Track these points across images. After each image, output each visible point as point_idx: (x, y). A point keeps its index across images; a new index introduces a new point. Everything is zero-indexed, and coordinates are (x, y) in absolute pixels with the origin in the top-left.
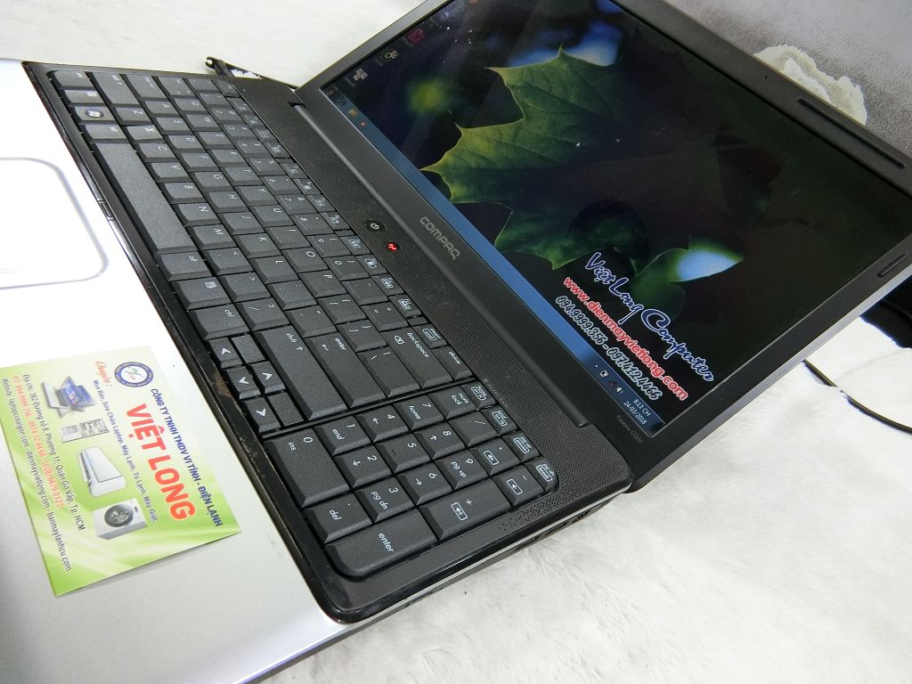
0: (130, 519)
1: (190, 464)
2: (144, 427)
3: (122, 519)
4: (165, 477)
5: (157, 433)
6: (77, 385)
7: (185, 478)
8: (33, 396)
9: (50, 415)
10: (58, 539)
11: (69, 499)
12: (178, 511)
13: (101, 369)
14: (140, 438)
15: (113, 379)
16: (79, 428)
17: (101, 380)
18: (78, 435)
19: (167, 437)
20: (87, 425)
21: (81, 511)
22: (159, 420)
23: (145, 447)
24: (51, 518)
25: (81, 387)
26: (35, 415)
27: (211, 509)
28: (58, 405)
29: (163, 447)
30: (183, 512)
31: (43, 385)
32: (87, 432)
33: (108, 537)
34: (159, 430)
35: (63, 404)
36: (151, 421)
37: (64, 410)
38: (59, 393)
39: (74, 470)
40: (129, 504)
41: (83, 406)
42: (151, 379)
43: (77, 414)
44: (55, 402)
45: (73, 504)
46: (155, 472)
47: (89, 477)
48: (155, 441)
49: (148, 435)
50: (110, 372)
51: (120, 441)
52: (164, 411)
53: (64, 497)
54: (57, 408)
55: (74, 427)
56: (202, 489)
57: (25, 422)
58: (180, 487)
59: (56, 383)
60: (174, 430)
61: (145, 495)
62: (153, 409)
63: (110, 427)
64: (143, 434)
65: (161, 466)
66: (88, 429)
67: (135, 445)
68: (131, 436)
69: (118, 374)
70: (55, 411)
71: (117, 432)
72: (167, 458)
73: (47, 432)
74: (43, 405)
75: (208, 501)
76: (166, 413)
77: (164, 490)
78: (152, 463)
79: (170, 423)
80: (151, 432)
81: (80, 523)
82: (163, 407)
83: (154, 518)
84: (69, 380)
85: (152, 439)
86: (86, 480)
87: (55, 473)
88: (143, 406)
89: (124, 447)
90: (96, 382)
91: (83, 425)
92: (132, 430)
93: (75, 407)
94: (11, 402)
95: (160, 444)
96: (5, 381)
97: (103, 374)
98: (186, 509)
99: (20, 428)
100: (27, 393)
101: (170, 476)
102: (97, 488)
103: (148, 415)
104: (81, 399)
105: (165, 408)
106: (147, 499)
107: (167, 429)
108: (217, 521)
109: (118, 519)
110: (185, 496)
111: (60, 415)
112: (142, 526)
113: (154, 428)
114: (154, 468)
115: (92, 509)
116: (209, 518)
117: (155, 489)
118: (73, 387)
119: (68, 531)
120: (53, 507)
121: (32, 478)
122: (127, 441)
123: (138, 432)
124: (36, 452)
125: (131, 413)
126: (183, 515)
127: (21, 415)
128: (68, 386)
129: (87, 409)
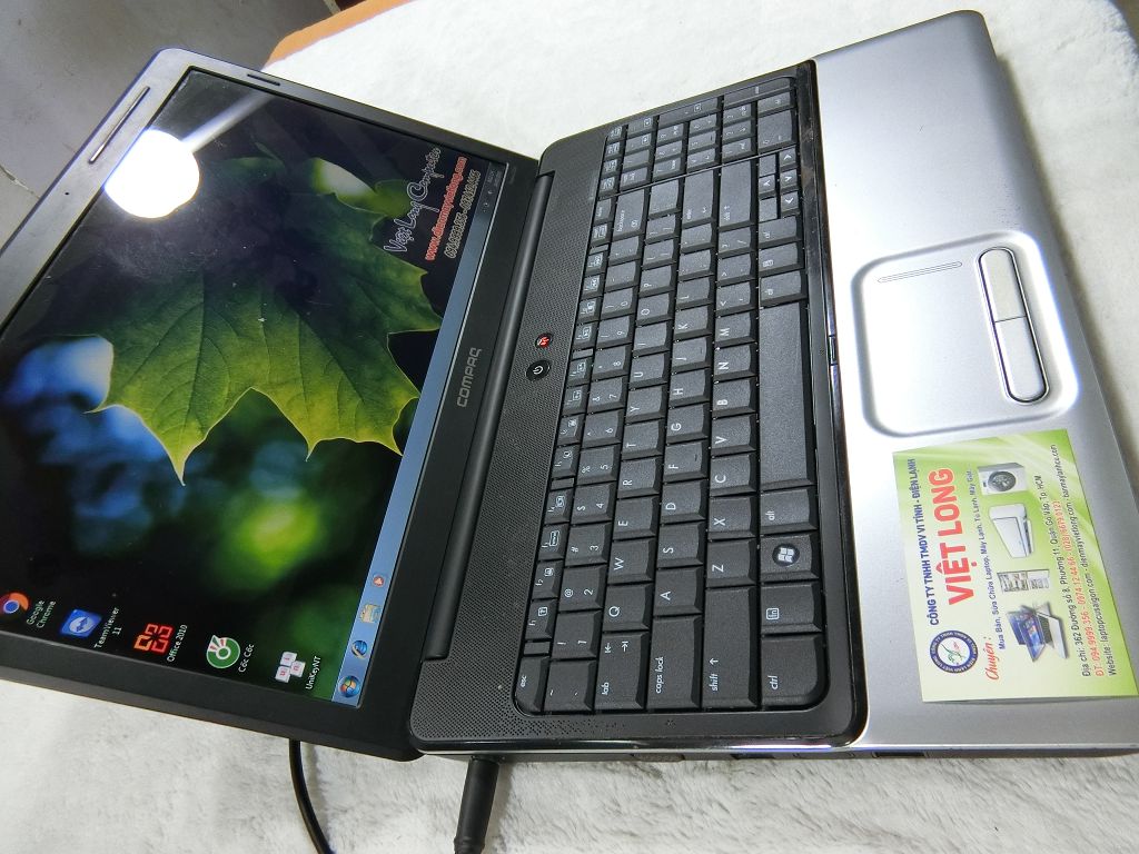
0: (992, 477)
1: (920, 523)
2: (957, 572)
3: (999, 479)
4: (950, 512)
5: (946, 563)
6: (1025, 646)
7: (929, 510)
8: (1078, 640)
9: (1060, 609)
10: (1060, 472)
11: (1047, 507)
12: (946, 477)
13: (993, 669)
14: (965, 561)
15: (980, 646)
16: (1030, 585)
17: (996, 648)
18: (1031, 576)
19: (935, 557)
20: (1020, 586)
21: (1036, 492)
22: (939, 579)
23: (962, 549)
24: (1066, 492)
25: (1021, 643)
26: (1077, 612)
27: (913, 475)
28: (1051, 620)
29: (943, 546)
30: (941, 475)
31: (1067, 654)
32: (1021, 578)
33: (1016, 465)
34: (942, 568)
35: (1044, 621)
36: (948, 580)
37: (1043, 612)
38: (1048, 638)
39: (1039, 534)
40: (990, 491)
41: (1023, 613)
42: (934, 641)
43: (1030, 605)
44: (1054, 625)
45: (1044, 501)
46: (958, 519)
47: (1026, 525)
48: (949, 554)
49: (955, 563)
50: (983, 659)
51: (986, 560)
52: (929, 592)
53: (1052, 510)
54: (1052, 616)
55: (1035, 587)
56: (916, 495)
57: (1089, 607)
58: (936, 501)
59: (1051, 653)
60: (926, 565)
61: (973, 497)
62: (942, 595)
63: (995, 580)
64: (961, 565)
65: (951, 525)
66: (1018, 582)
67: (972, 554)
68: (974, 564)
69: (974, 656)
70: (1055, 613)
71: (989, 572)
72: (942, 533)
73: (1065, 586)
74: (1068, 624)
75: (914, 483)
76: (929, 589)
77: (954, 499)
78: (958, 530)
79: (928, 575)
80: (951, 566)
81: (1039, 482)
82: (931, 598)
83: (969, 473)
84: (1035, 655)
85: (952, 557)
86: (1029, 522)
87: (1060, 537)
88: (952, 601)
89: (984, 551)
90: (1002, 646)
91: (1025, 587)
92: (972, 572)
93: (1030, 613)
94: (1105, 637)
95: (945, 550)
96: (1112, 672)
97: (992, 658)
98: (937, 478)
99: (1095, 599)
100: (1086, 647)
101: (944, 513)
102: (1018, 511)
103: (950, 589)
104: (1023, 624)
105: (928, 595)
106: (972, 493)
107: (933, 569)
108: (912, 464)
109: (1003, 479)
110: (934, 491)
111: (1049, 605)
112: (982, 468)
113: (948, 571)
114: (958, 524)
115: (1026, 493)
116: (918, 467)
117: (963, 502)
118: (1031, 644)
119: (1050, 477)
120: (1064, 502)
121: (1083, 537)
122: (980, 559)
123: (966, 569)
124: (1078, 565)
125: (968, 593)
126: (942, 473)
127: (1093, 615)
128: (1037, 647)
129: (1019, 609)
